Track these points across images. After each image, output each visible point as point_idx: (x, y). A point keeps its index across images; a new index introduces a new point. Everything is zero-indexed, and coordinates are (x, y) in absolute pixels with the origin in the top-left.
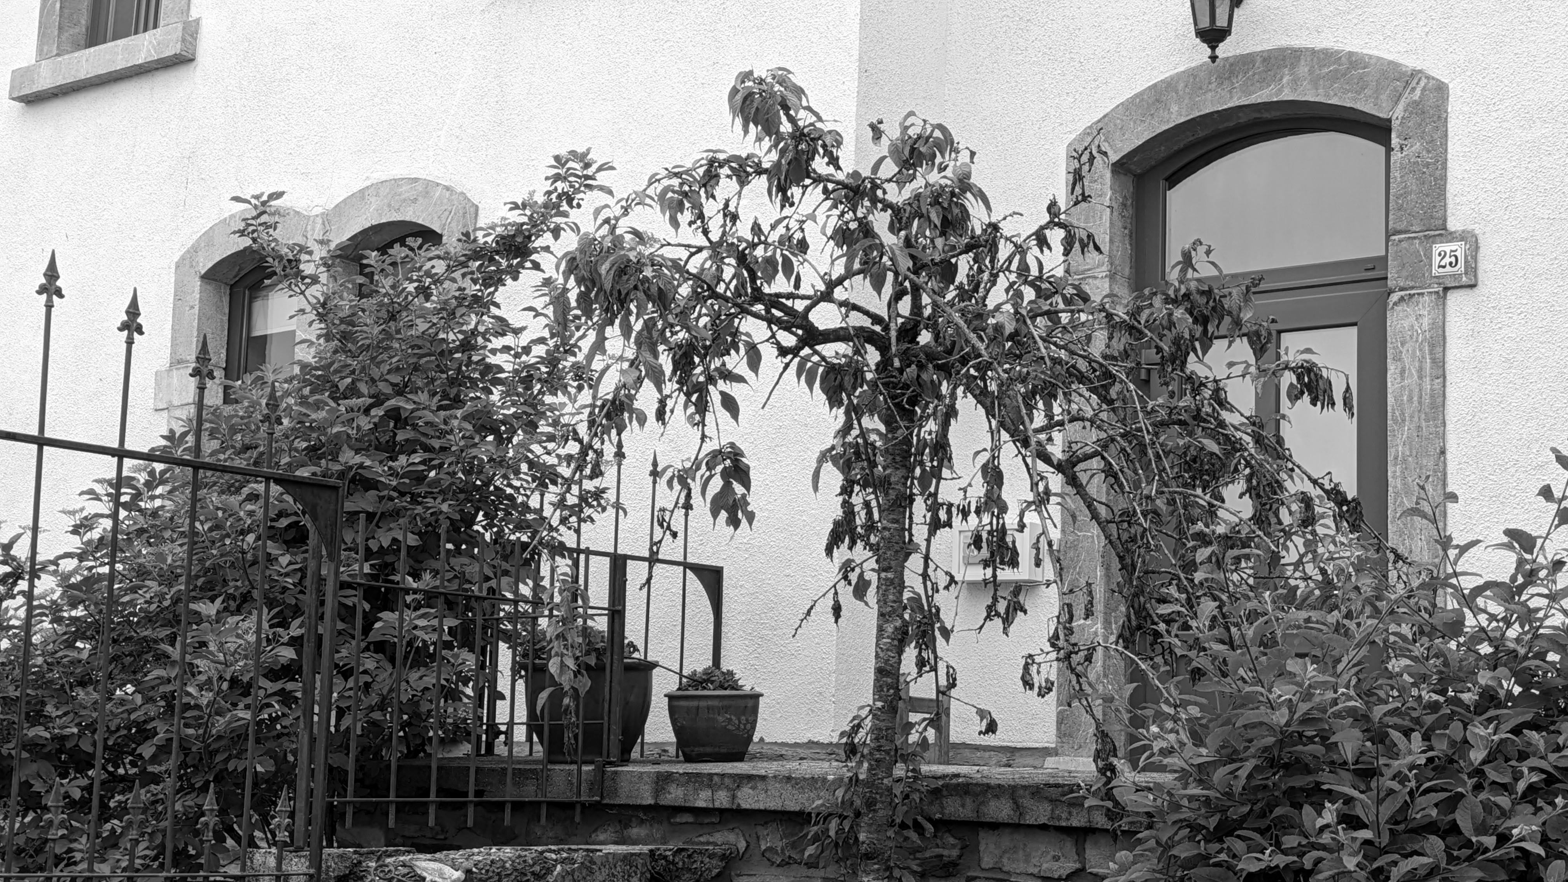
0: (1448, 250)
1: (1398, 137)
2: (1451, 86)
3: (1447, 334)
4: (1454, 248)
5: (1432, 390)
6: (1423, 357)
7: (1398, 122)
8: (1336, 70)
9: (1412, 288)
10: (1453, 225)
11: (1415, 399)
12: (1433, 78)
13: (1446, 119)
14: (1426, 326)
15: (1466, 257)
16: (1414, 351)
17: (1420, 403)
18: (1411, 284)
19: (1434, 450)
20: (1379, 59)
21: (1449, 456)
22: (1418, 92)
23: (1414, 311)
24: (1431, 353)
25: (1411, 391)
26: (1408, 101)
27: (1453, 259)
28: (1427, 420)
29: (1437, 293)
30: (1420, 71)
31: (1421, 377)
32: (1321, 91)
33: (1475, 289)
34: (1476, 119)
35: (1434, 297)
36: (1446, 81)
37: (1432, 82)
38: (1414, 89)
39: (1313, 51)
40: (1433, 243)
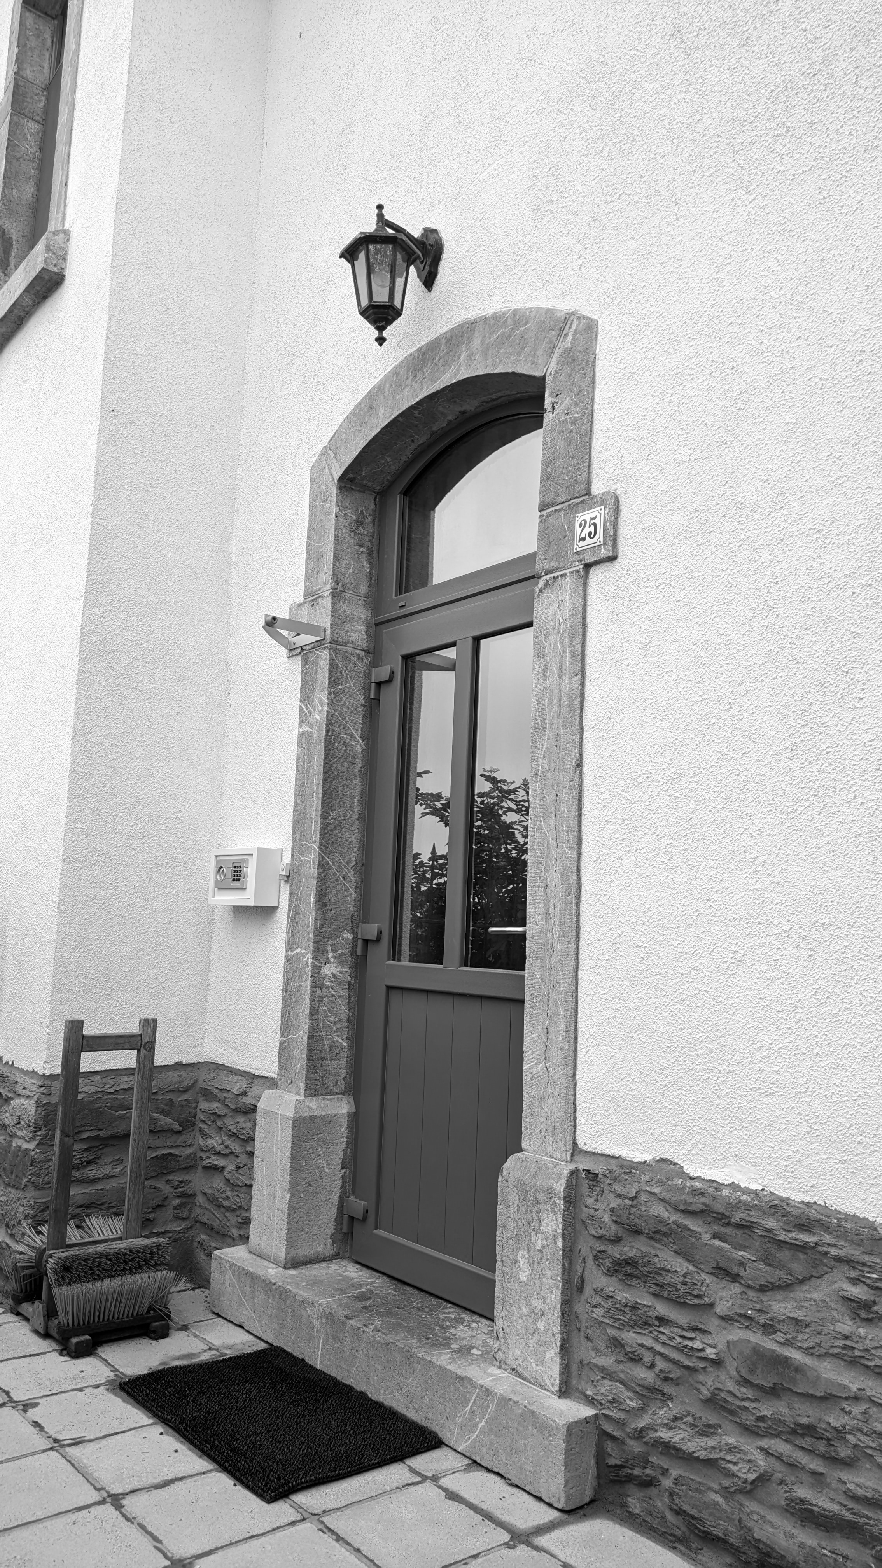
0: (588, 519)
1: (550, 396)
2: (600, 322)
3: (588, 621)
4: (593, 515)
5: (571, 690)
6: (564, 651)
7: (551, 378)
8: (503, 334)
9: (556, 570)
10: (597, 488)
11: (555, 701)
12: (584, 317)
13: (594, 362)
14: (567, 614)
15: (605, 523)
16: (556, 645)
17: (559, 706)
18: (555, 565)
19: (571, 763)
20: (539, 309)
21: (586, 769)
22: (570, 337)
23: (557, 597)
24: (571, 646)
25: (552, 692)
26: (560, 351)
27: (592, 529)
28: (565, 727)
29: (578, 571)
30: (573, 313)
31: (561, 676)
32: (489, 361)
33: (615, 562)
34: (622, 354)
35: (575, 576)
36: (595, 317)
37: (583, 321)
38: (567, 335)
39: (485, 319)
40: (576, 513)
